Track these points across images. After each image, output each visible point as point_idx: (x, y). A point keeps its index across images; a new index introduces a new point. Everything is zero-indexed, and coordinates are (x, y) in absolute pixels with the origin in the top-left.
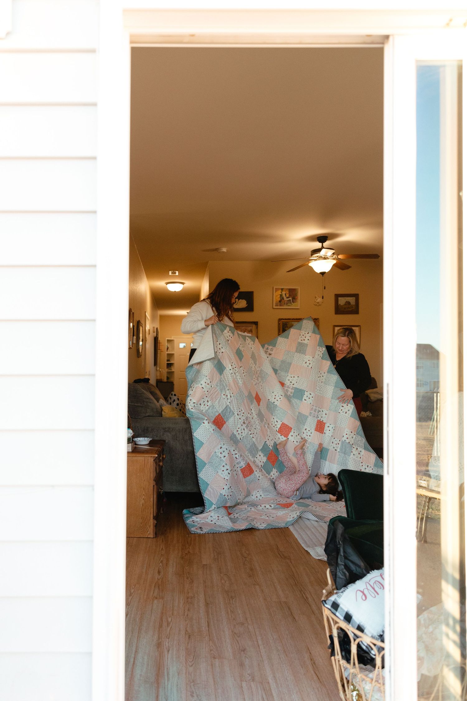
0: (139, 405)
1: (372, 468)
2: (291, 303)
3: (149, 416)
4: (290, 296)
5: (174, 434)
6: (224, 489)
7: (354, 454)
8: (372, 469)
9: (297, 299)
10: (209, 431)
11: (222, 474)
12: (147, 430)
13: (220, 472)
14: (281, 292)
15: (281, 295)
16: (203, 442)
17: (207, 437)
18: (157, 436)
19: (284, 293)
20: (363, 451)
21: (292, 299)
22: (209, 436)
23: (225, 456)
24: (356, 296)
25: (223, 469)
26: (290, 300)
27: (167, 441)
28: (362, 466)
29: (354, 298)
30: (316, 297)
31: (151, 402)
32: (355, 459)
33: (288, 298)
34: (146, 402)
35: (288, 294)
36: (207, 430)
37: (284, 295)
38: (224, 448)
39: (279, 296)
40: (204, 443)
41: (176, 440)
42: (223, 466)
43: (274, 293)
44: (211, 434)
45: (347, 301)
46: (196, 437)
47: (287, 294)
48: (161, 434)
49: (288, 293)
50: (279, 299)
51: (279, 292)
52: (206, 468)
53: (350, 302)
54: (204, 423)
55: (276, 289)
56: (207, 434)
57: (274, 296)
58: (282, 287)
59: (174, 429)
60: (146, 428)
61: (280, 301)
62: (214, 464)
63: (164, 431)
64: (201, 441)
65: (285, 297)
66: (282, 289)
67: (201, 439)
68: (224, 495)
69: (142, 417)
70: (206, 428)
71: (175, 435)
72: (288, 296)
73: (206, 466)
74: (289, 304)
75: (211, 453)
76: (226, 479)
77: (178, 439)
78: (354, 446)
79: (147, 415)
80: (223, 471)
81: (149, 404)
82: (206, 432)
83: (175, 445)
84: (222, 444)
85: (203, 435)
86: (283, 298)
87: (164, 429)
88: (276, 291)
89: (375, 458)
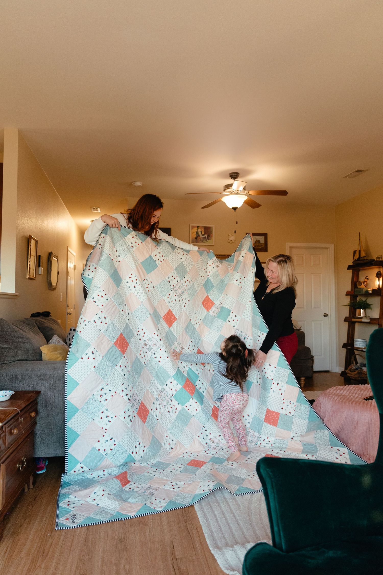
0: (6, 346)
1: (295, 404)
2: (206, 240)
3: (20, 360)
4: (205, 233)
5: (52, 382)
6: (99, 441)
7: (274, 391)
8: (295, 406)
9: (211, 236)
10: (88, 368)
11: (99, 422)
12: (16, 378)
13: (97, 419)
14: (197, 230)
15: (197, 233)
16: (78, 382)
17: (85, 376)
18: (29, 386)
19: (199, 230)
20: (285, 385)
21: (207, 237)
22: (87, 375)
23: (106, 400)
24: (265, 235)
25: (101, 415)
26: (206, 237)
27: (42, 392)
28: (284, 403)
29: (263, 237)
30: (229, 235)
31: (26, 341)
32: (275, 396)
33: (203, 235)
34: (16, 342)
35: (204, 232)
36: (86, 367)
37: (200, 233)
38: (106, 390)
39: (195, 233)
40: (79, 384)
41: (55, 389)
42: (102, 412)
43: (190, 230)
44: (90, 372)
45: (257, 239)
46: (70, 375)
47: (202, 232)
48: (35, 383)
49: (203, 230)
50: (195, 236)
51: (195, 230)
52: (77, 415)
53: (259, 241)
54: (82, 358)
55: (192, 226)
56: (85, 372)
57: (190, 233)
58: (198, 225)
59: (52, 376)
60: (14, 376)
61: (196, 238)
62: (89, 409)
63: (39, 380)
64: (76, 381)
65: (200, 234)
66: (198, 227)
67: (76, 378)
68: (98, 449)
69: (9, 362)
70: (84, 364)
71: (53, 384)
72: (203, 233)
73: (78, 413)
74: (204, 241)
75: (88, 396)
76: (104, 429)
77: (57, 389)
78: (273, 381)
79: (17, 358)
80: (101, 418)
81: (22, 344)
82: (83, 370)
83: (53, 397)
84: (105, 384)
85: (79, 373)
86: (199, 236)
87: (38, 377)
88: (192, 229)
89: (298, 392)
